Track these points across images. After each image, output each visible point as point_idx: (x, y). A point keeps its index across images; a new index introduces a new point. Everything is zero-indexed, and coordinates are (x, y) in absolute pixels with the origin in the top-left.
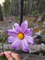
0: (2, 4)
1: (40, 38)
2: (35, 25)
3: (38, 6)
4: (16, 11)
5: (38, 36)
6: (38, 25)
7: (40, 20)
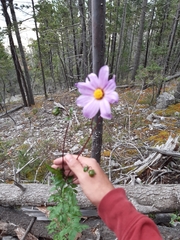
0: (29, 46)
1: (173, 164)
2: (154, 118)
3: (161, 48)
4: (81, 71)
5: (164, 155)
6: (162, 118)
7: (172, 97)
